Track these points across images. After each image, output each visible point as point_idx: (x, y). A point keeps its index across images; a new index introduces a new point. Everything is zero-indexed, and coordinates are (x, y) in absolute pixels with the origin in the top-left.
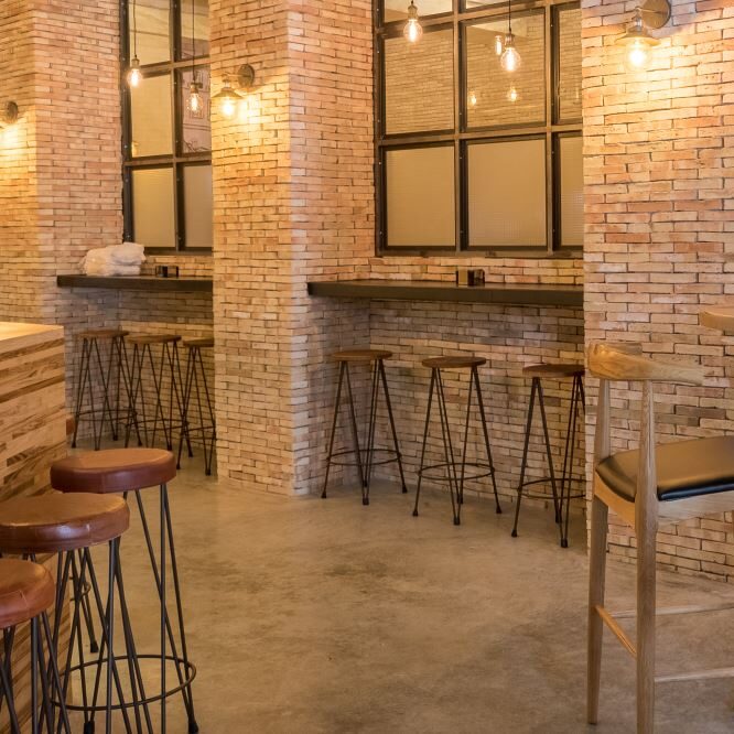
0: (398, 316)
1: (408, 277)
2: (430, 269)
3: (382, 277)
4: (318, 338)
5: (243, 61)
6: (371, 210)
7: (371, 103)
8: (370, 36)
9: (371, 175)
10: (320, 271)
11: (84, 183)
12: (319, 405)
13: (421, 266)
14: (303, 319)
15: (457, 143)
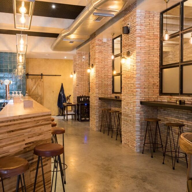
0: (164, 111)
1: (167, 101)
2: (172, 99)
3: (160, 101)
4: (143, 115)
5: (128, 50)
6: (158, 84)
7: (159, 58)
8: (159, 41)
9: (159, 75)
10: (144, 98)
11: (105, 79)
12: (143, 131)
13: (170, 98)
14: (139, 110)
15: (180, 66)
